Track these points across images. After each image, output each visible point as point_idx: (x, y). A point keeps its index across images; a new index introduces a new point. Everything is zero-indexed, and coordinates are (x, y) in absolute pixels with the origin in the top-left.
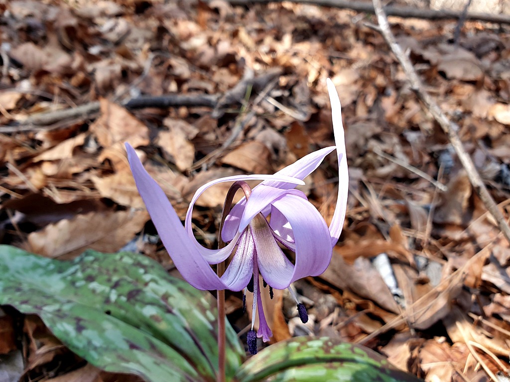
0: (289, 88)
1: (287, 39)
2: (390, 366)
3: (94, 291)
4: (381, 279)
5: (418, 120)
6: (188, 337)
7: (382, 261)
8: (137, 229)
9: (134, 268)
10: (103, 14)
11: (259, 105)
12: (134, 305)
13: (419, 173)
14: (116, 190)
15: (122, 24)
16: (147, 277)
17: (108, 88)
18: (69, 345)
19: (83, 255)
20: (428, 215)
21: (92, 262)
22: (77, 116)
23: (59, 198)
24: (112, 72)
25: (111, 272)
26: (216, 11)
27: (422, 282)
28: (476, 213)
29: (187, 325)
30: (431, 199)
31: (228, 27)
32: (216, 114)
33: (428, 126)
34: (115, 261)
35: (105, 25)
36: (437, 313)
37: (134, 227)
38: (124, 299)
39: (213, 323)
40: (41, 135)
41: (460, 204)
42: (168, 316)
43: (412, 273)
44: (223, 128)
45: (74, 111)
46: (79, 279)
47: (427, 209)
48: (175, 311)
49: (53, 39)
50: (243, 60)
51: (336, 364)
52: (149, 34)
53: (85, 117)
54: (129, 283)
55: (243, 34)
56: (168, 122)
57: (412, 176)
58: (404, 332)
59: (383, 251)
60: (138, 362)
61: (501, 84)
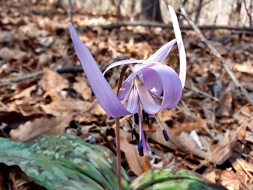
1: (131, 42)
2: (207, 181)
3: (46, 155)
4: (195, 142)
5: (200, 72)
6: (99, 173)
7: (194, 134)
8: (67, 125)
9: (67, 141)
10: (41, 36)
12: (69, 159)
13: (205, 94)
14: (54, 110)
15: (51, 39)
16: (75, 145)
17: (46, 65)
18: (35, 180)
19: (39, 138)
20: (212, 113)
21: (45, 141)
22: (31, 78)
23: (25, 114)
24: (48, 58)
25: (55, 144)
26: (96, 32)
28: (236, 110)
29: (97, 167)
30: (213, 105)
31: (103, 38)
33: (205, 75)
34: (57, 139)
35: (42, 41)
36: (226, 156)
37: (65, 124)
38: (63, 156)
39: (112, 165)
40: (14, 87)
41: (228, 106)
42: (87, 163)
43: (209, 139)
45: (29, 75)
46: (38, 150)
47: (212, 110)
48: (91, 160)
49: (17, 46)
50: (111, 51)
51: (179, 180)
52: (64, 42)
53: (36, 78)
54: (65, 148)
55: (110, 41)
56: (77, 78)
57: (201, 96)
58: (210, 168)
59: (194, 129)
60: (73, 186)
61: (236, 56)
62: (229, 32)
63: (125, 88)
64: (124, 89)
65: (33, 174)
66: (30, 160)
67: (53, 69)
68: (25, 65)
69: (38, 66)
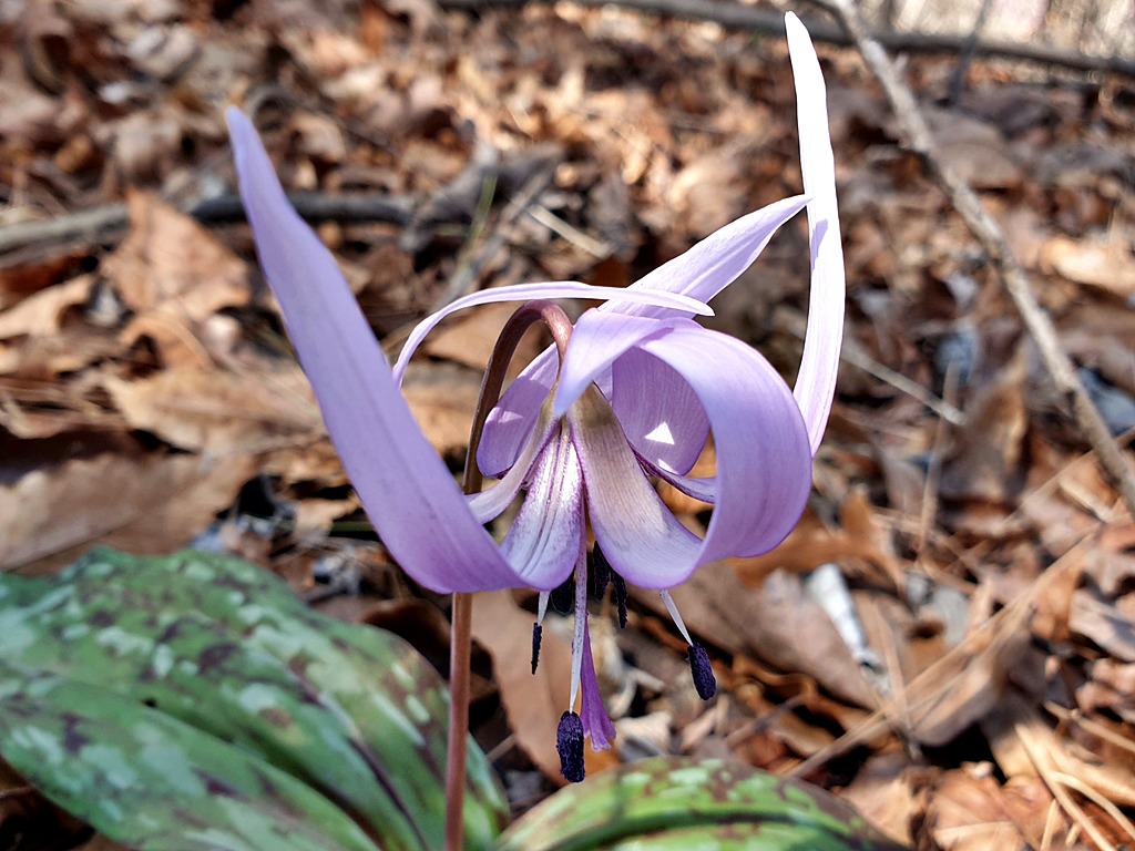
0: (581, 190)
1: (572, 84)
2: (871, 833)
3: (111, 651)
4: (830, 625)
5: (883, 265)
6: (358, 764)
7: (828, 581)
8: (222, 501)
9: (216, 593)
10: (135, 17)
11: (514, 222)
12: (217, 682)
13: (898, 382)
14: (165, 410)
15: (182, 41)
16: (251, 614)
17: (148, 176)
18: (43, 786)
19: (83, 561)
20: (925, 481)
21: (107, 578)
22: (69, 237)
23: (24, 426)
24: (158, 139)
25: (156, 603)
26: (403, 19)
27: (926, 633)
28: (1035, 475)
29: (355, 733)
30: (931, 442)
31: (434, 54)
32: (410, 240)
33: (908, 283)
34: (165, 574)
35: (140, 43)
36: (967, 705)
37: (213, 496)
38: (190, 668)
39: (423, 728)
41: (999, 453)
42: (308, 711)
43: (897, 611)
44: (428, 276)
45: (62, 223)
46: (72, 622)
47: (922, 465)
48: (324, 698)
49: (12, 63)
50: (471, 125)
51: (742, 828)
52: (247, 60)
53: (91, 239)
54: (204, 628)
55: (468, 70)
57: (879, 391)
58: (887, 754)
59: (831, 558)
60: (229, 828)
61: (1059, 199)
62: (1040, 74)
63: (516, 412)
64: (508, 417)
65: (38, 755)
66: (28, 680)
67: (175, 202)
68: (41, 166)
69: (109, 179)
